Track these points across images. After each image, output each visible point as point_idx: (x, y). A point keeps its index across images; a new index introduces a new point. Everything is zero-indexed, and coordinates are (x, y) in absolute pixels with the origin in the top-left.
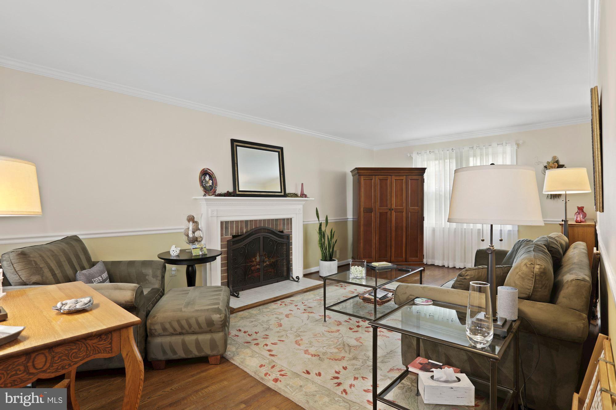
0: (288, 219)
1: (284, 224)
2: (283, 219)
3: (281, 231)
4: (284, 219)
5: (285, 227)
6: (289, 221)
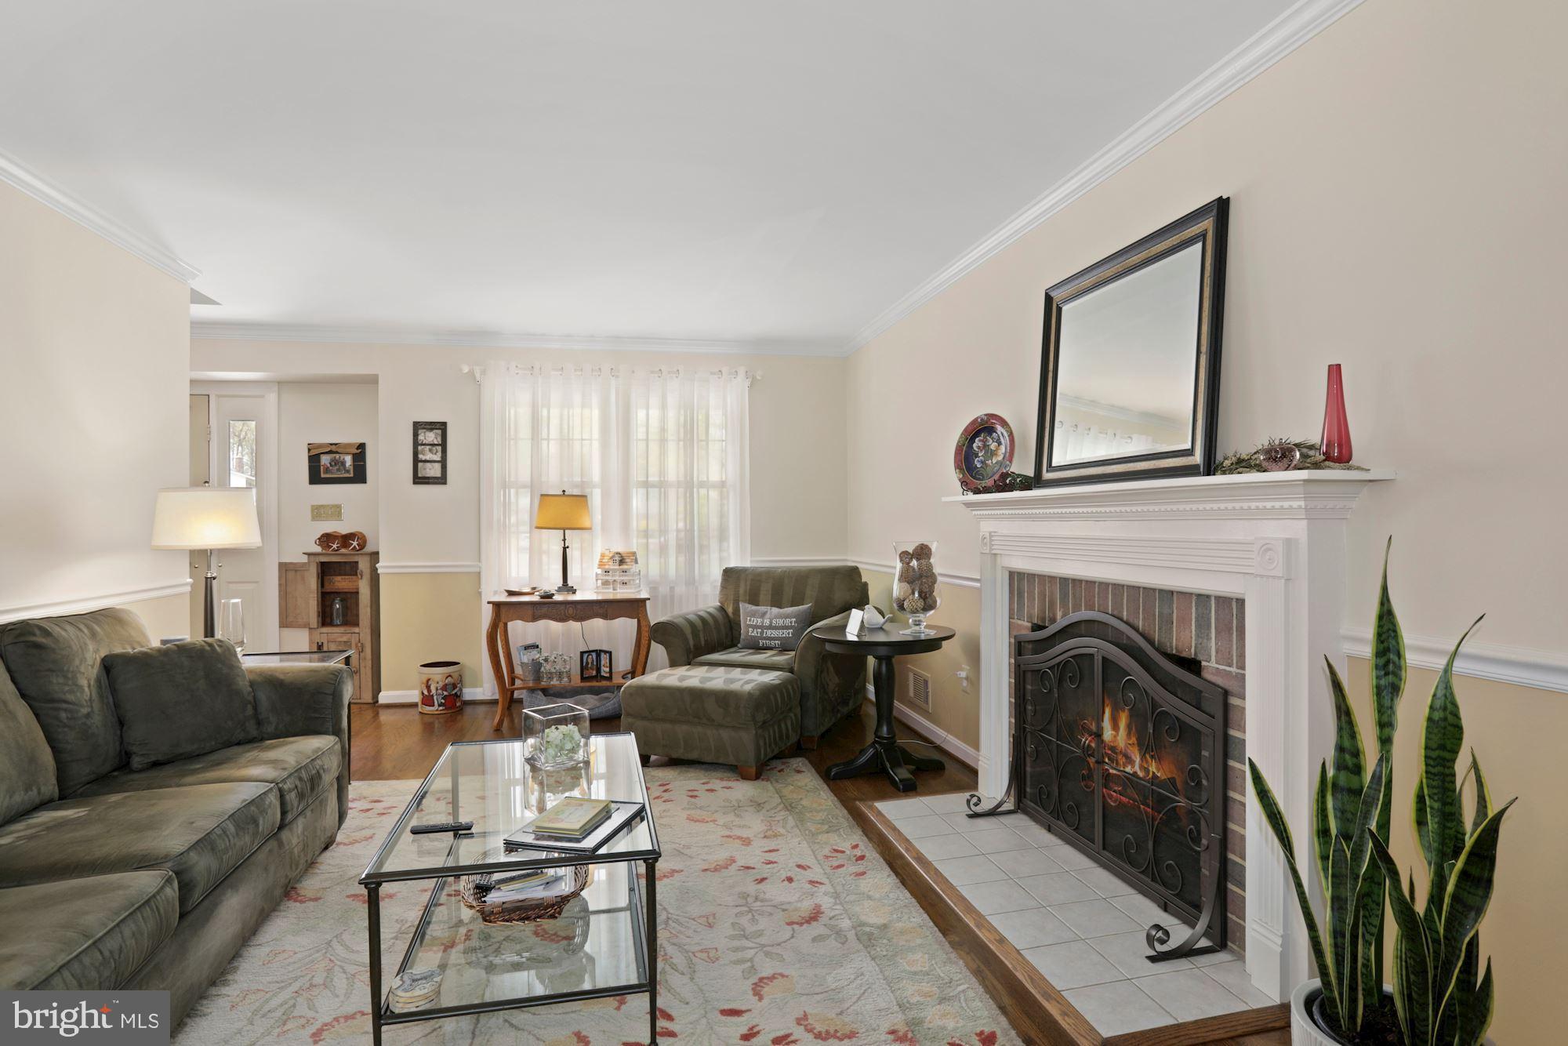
0: (1223, 601)
1: (1203, 624)
2: (1199, 596)
3: (1184, 655)
4: (1203, 598)
5: (1209, 639)
6: (1231, 610)
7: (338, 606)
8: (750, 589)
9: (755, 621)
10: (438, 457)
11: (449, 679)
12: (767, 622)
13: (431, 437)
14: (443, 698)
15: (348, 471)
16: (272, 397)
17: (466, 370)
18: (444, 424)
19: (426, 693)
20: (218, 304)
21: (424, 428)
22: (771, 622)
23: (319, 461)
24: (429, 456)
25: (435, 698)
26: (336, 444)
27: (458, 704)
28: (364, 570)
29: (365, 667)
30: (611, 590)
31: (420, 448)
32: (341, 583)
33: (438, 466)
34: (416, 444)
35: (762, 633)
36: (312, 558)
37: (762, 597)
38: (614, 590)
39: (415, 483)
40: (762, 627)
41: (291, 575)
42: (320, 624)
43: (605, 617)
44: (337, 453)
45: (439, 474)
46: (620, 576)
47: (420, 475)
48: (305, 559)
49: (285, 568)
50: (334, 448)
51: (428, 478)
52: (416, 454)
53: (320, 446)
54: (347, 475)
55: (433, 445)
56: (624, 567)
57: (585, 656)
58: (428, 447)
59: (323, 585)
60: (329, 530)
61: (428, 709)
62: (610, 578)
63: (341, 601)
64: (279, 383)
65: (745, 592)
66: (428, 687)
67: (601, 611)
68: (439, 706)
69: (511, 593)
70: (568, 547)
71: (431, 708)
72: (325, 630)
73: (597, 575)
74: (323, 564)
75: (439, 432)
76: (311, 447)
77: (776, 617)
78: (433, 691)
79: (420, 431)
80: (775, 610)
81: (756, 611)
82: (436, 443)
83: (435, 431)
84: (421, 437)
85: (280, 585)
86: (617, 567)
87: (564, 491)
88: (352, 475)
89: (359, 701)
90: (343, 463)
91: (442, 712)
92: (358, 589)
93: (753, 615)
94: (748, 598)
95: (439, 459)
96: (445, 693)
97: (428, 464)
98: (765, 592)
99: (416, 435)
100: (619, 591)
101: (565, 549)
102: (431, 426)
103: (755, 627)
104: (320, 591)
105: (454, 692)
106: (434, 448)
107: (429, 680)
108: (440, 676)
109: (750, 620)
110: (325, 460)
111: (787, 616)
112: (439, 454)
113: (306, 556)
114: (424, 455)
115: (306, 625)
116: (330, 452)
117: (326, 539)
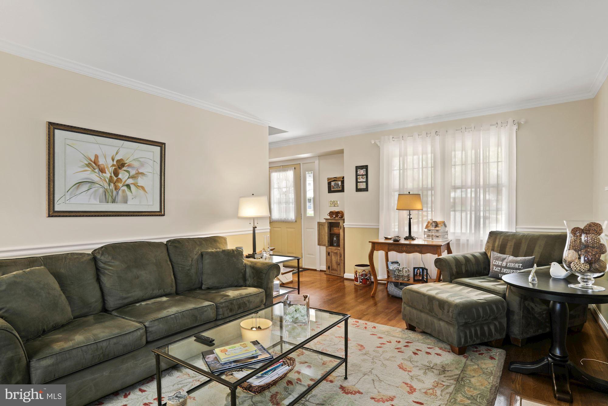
7: (335, 239)
8: (501, 244)
9: (498, 263)
10: (364, 180)
11: (364, 272)
12: (504, 264)
13: (362, 172)
14: (361, 280)
15: (340, 188)
16: (317, 162)
17: (373, 142)
18: (367, 166)
19: (356, 276)
20: (288, 132)
21: (359, 169)
22: (507, 265)
23: (331, 184)
24: (361, 180)
25: (358, 279)
26: (336, 178)
27: (368, 283)
28: (342, 226)
29: (342, 263)
30: (431, 240)
31: (358, 177)
32: (335, 230)
33: (365, 184)
34: (357, 175)
35: (501, 270)
36: (327, 220)
37: (507, 250)
38: (432, 239)
39: (356, 191)
40: (501, 267)
41: (321, 226)
42: (329, 245)
43: (421, 253)
44: (336, 181)
45: (365, 187)
46: (435, 233)
47: (358, 188)
48: (324, 221)
49: (320, 224)
50: (335, 179)
51: (361, 189)
52: (357, 179)
53: (331, 179)
54: (339, 189)
55: (363, 175)
56: (437, 229)
57: (416, 270)
58: (361, 176)
59: (330, 231)
60: (332, 210)
61: (356, 283)
62: (430, 234)
63: (336, 237)
64: (319, 156)
65: (498, 245)
66: (356, 274)
67: (418, 250)
68: (360, 282)
69: (386, 238)
70: (411, 218)
71: (357, 283)
72: (330, 247)
73: (425, 232)
74: (330, 223)
75: (365, 169)
76: (328, 179)
77: (510, 262)
78: (358, 276)
79: (358, 170)
80: (511, 258)
81: (500, 257)
82: (364, 174)
83: (364, 169)
84: (358, 172)
85: (318, 230)
86: (434, 229)
87: (409, 192)
88: (341, 189)
89: (339, 275)
90: (338, 185)
91: (361, 285)
92: (340, 233)
93: (497, 259)
94: (499, 249)
95: (365, 181)
96: (362, 278)
97: (361, 183)
98: (510, 246)
99: (357, 172)
100: (434, 240)
101: (410, 219)
102: (362, 167)
103: (497, 266)
104: (329, 233)
105: (366, 278)
106: (363, 177)
107: (356, 271)
108: (361, 270)
109: (495, 262)
110: (333, 184)
111: (517, 262)
112: (365, 179)
113: (325, 220)
114: (359, 179)
115: (324, 245)
116: (334, 181)
117: (331, 214)
